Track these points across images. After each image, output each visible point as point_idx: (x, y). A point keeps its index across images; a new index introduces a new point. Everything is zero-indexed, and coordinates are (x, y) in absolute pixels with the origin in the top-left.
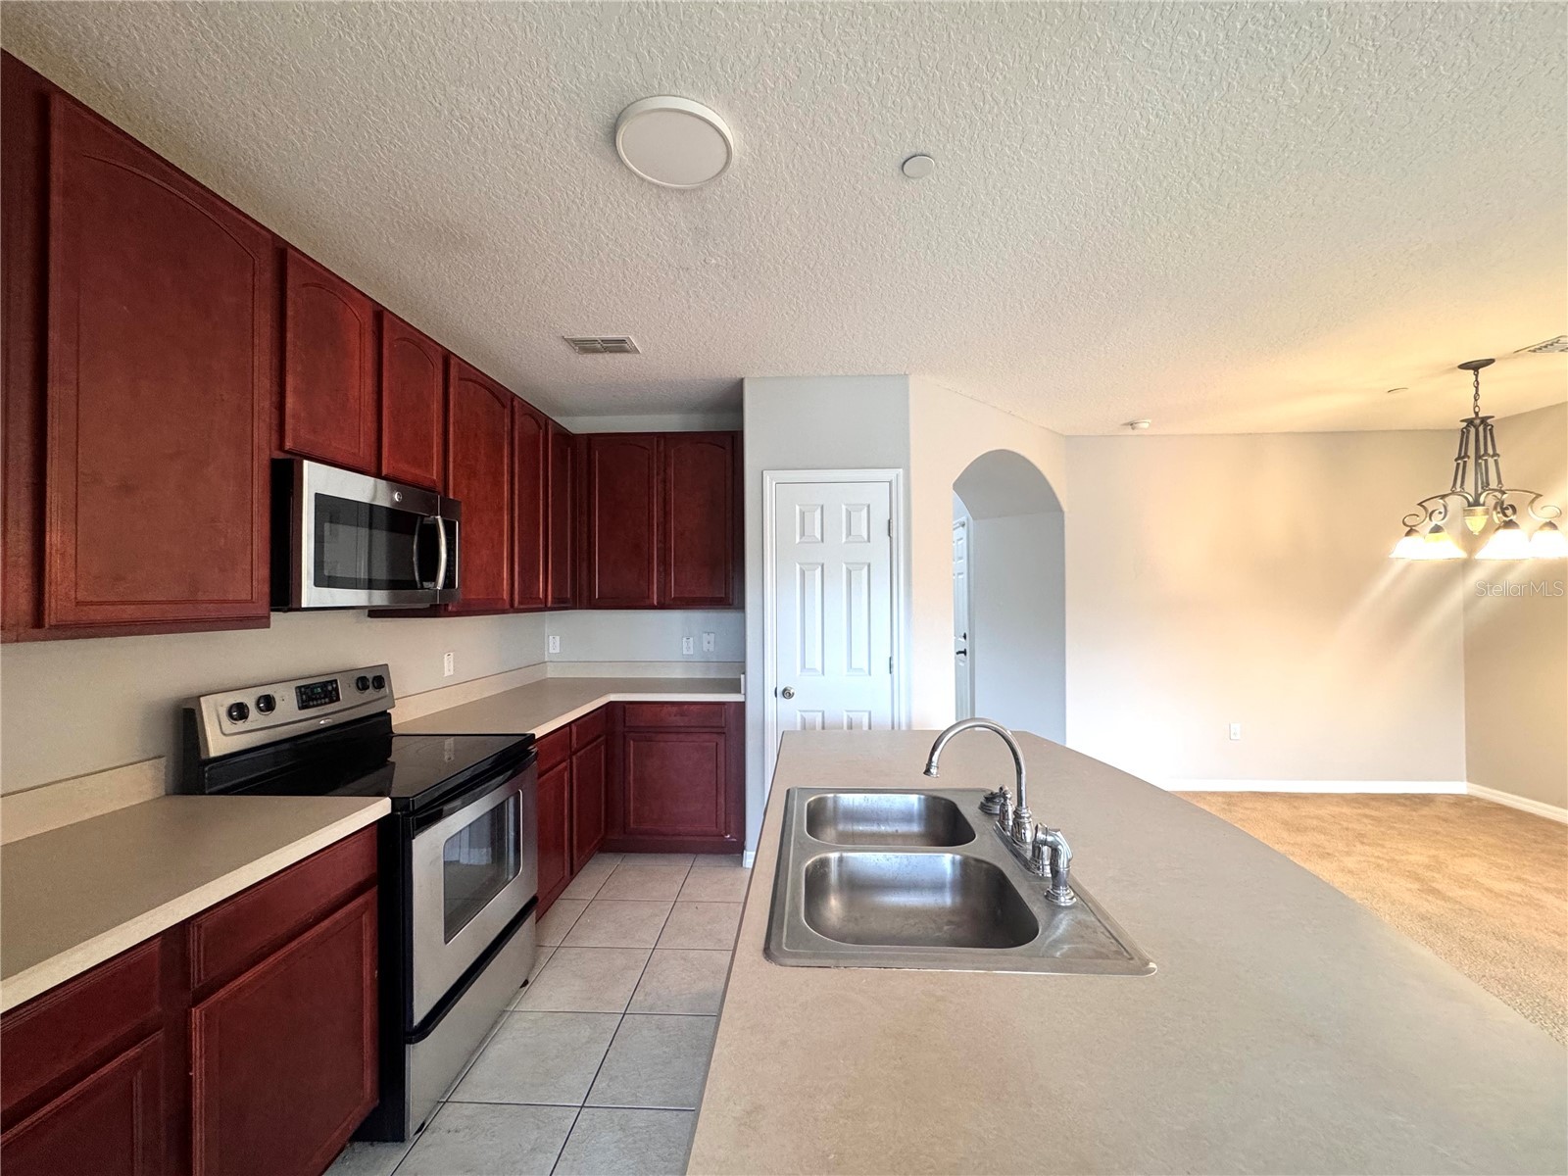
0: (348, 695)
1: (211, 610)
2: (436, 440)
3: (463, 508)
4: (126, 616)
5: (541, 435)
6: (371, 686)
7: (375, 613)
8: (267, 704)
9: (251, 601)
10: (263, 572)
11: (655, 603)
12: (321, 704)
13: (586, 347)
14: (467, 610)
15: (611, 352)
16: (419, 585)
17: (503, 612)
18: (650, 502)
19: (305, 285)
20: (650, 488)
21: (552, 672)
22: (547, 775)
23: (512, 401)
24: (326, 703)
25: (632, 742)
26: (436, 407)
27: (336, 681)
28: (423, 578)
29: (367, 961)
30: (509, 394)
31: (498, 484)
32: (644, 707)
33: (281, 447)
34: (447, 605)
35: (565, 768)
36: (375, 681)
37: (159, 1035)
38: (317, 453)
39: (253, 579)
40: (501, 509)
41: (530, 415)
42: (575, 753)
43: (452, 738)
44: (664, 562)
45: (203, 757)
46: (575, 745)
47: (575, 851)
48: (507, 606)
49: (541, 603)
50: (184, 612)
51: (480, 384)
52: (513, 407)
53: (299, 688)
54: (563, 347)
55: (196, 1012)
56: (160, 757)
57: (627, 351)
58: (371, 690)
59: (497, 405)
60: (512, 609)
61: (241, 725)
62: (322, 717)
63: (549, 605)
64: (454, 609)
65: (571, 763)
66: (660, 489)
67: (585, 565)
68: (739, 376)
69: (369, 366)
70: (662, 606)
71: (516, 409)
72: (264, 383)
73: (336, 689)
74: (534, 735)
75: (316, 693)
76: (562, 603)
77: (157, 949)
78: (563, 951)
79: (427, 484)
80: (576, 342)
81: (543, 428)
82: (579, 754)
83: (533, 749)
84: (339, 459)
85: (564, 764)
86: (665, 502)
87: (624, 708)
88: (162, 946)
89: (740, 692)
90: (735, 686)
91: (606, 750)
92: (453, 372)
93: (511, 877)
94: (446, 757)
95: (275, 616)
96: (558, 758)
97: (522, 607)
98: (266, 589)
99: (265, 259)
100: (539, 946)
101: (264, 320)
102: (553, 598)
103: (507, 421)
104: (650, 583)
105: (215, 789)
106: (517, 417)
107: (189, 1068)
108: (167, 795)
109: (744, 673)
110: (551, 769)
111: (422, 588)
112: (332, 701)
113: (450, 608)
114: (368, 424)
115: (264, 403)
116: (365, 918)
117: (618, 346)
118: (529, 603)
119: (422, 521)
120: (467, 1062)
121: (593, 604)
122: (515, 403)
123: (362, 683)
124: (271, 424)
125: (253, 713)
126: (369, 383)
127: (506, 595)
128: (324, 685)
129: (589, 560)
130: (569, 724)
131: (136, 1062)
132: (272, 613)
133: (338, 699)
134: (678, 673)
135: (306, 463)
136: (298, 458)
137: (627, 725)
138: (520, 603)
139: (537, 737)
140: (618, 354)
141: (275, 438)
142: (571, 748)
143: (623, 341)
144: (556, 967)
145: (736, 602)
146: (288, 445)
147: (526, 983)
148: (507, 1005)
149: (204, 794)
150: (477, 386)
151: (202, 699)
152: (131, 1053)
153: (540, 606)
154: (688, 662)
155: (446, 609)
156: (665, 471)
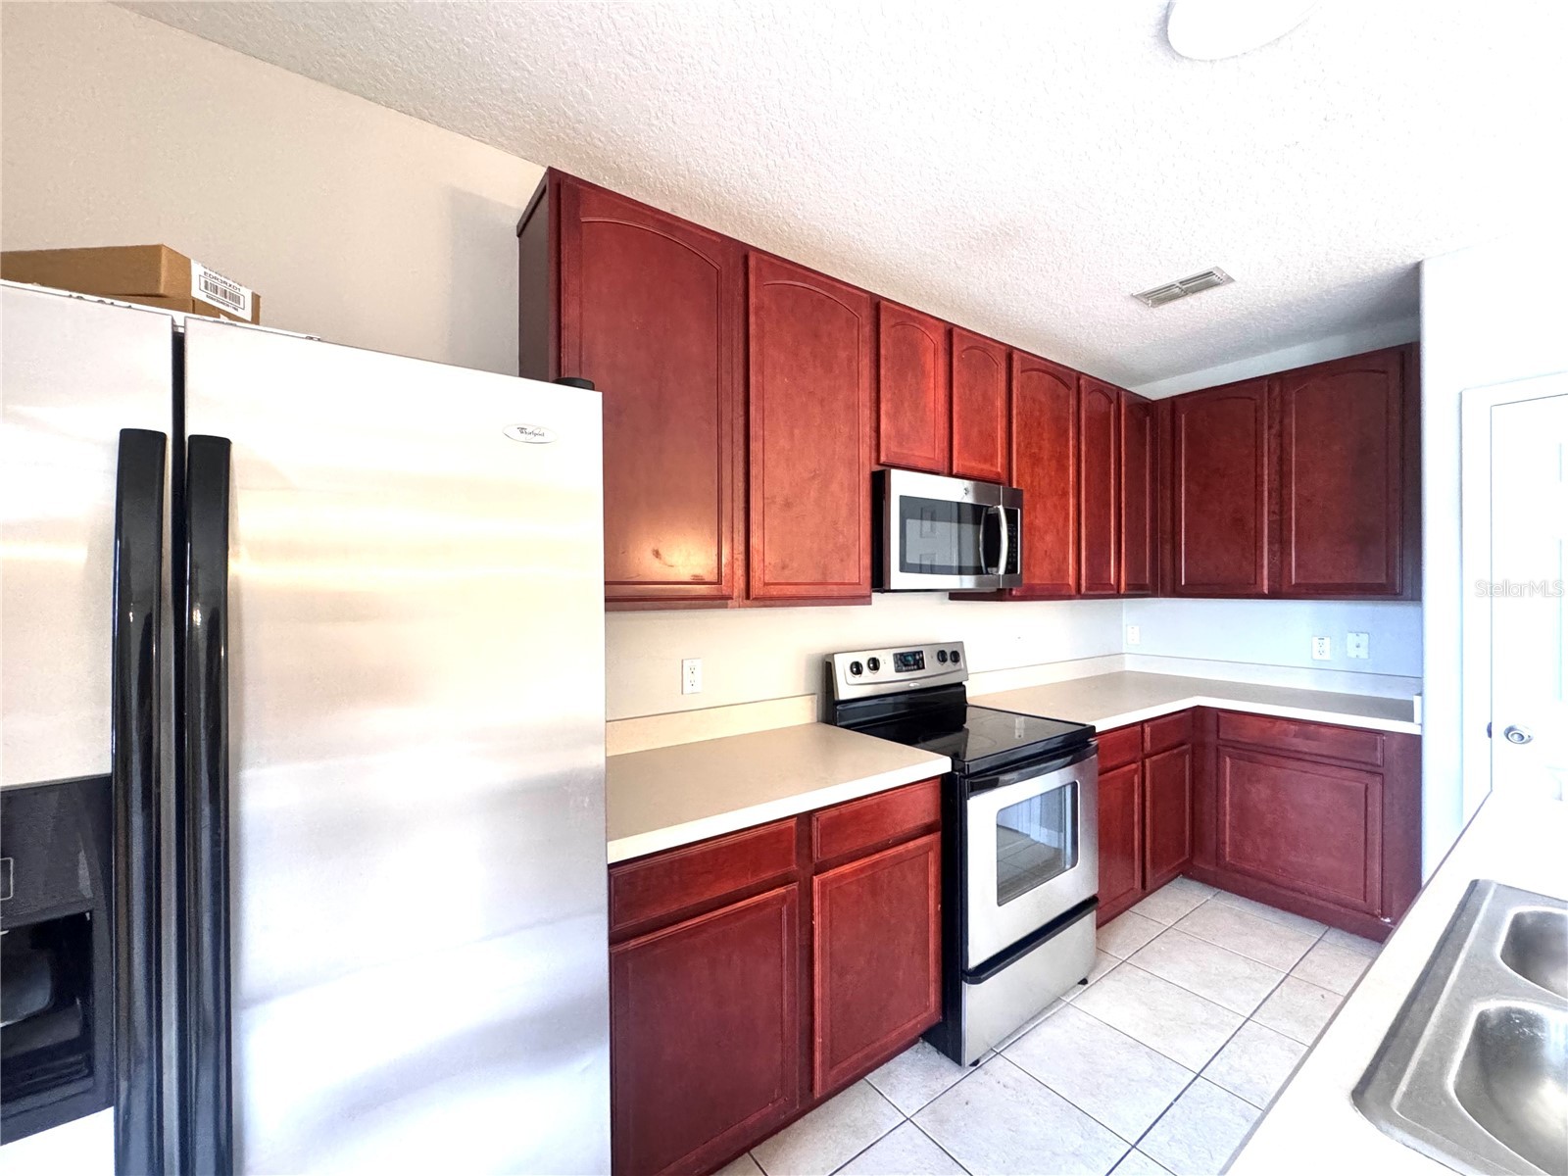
0: (931, 665)
1: (835, 591)
2: (1000, 435)
3: (1026, 496)
4: (789, 593)
5: (1112, 409)
6: (949, 658)
7: (956, 595)
8: (875, 664)
9: (859, 584)
10: (866, 561)
11: (1266, 592)
12: (912, 670)
13: (1162, 297)
14: (1031, 594)
15: (1193, 292)
16: (984, 571)
17: (1069, 597)
18: (1258, 463)
19: (893, 326)
20: (1258, 447)
21: (1130, 665)
22: (1112, 773)
23: (1078, 379)
24: (915, 670)
25: (1228, 759)
26: (1000, 403)
27: (922, 652)
28: (988, 565)
29: (932, 893)
30: (1074, 374)
31: (1062, 468)
32: (1248, 719)
33: (878, 462)
34: (1011, 590)
35: (1135, 771)
36: (952, 655)
37: (794, 886)
38: (904, 463)
39: (859, 568)
40: (1065, 494)
41: (1101, 392)
42: (1149, 756)
43: (1023, 717)
44: (1280, 540)
45: (836, 699)
46: (1148, 745)
47: (1148, 866)
48: (1073, 592)
49: (1113, 589)
50: (820, 591)
51: (1044, 372)
52: (1079, 387)
53: (895, 655)
54: (1134, 306)
55: (816, 879)
56: (814, 694)
57: (1217, 285)
58: (949, 662)
59: (1062, 390)
60: (1078, 594)
61: (858, 679)
62: (911, 680)
63: (1122, 591)
64: (1018, 594)
65: (1143, 766)
66: (1273, 445)
67: (1168, 547)
68: (1410, 261)
69: (942, 380)
70: (1275, 594)
71: (1083, 388)
72: (866, 414)
73: (922, 659)
74: (1094, 727)
75: (909, 660)
76: (1139, 589)
77: (793, 825)
78: (1128, 968)
79: (992, 476)
80: (1147, 296)
81: (1115, 402)
82: (1154, 758)
83: (1094, 742)
84: (920, 465)
85: (1134, 766)
86: (1282, 460)
87: (1218, 716)
88: (797, 824)
89: (1412, 720)
90: (1405, 711)
91: (1192, 761)
92: (1016, 365)
93: (1068, 867)
94: (1017, 734)
95: (876, 597)
96: (1127, 758)
97: (1092, 593)
98: (869, 574)
99: (865, 314)
100: (1100, 950)
101: (866, 364)
102: (1127, 585)
103: (1072, 402)
104: (1258, 566)
105: (843, 723)
106: (1083, 396)
107: (812, 918)
108: (818, 721)
109: (1420, 694)
110: (1117, 767)
111: (987, 573)
112: (919, 669)
113: (1014, 593)
114: (942, 431)
115: (867, 430)
116: (932, 856)
117: (1204, 282)
118: (1098, 588)
119: (987, 511)
120: (1020, 1027)
121: (1177, 592)
122: (1082, 382)
123: (942, 656)
124: (871, 445)
125: (865, 669)
126: (942, 394)
127: (1071, 581)
128: (914, 654)
129: (1173, 538)
130: (1142, 723)
131: (783, 898)
132: (873, 594)
133: (923, 668)
134: (1305, 682)
135: (894, 472)
136: (887, 468)
137: (1222, 735)
138: (1087, 589)
139: (1097, 731)
140: (1205, 292)
141: (874, 455)
142: (1143, 750)
143: (1210, 274)
144: (1119, 981)
145: (1408, 592)
146: (883, 459)
147: (1084, 982)
148: (1064, 995)
149: (836, 725)
150: (1041, 374)
151: (835, 656)
152: (781, 890)
153: (1111, 592)
154: (1320, 669)
155: (1010, 594)
156: (1281, 422)
